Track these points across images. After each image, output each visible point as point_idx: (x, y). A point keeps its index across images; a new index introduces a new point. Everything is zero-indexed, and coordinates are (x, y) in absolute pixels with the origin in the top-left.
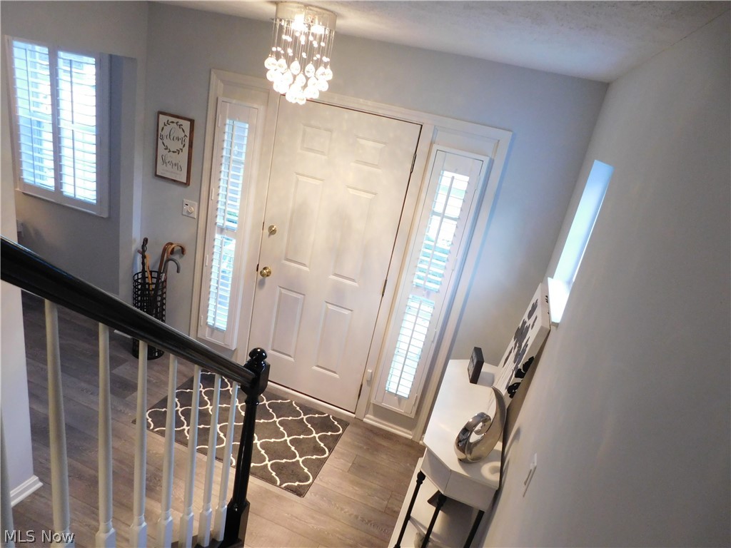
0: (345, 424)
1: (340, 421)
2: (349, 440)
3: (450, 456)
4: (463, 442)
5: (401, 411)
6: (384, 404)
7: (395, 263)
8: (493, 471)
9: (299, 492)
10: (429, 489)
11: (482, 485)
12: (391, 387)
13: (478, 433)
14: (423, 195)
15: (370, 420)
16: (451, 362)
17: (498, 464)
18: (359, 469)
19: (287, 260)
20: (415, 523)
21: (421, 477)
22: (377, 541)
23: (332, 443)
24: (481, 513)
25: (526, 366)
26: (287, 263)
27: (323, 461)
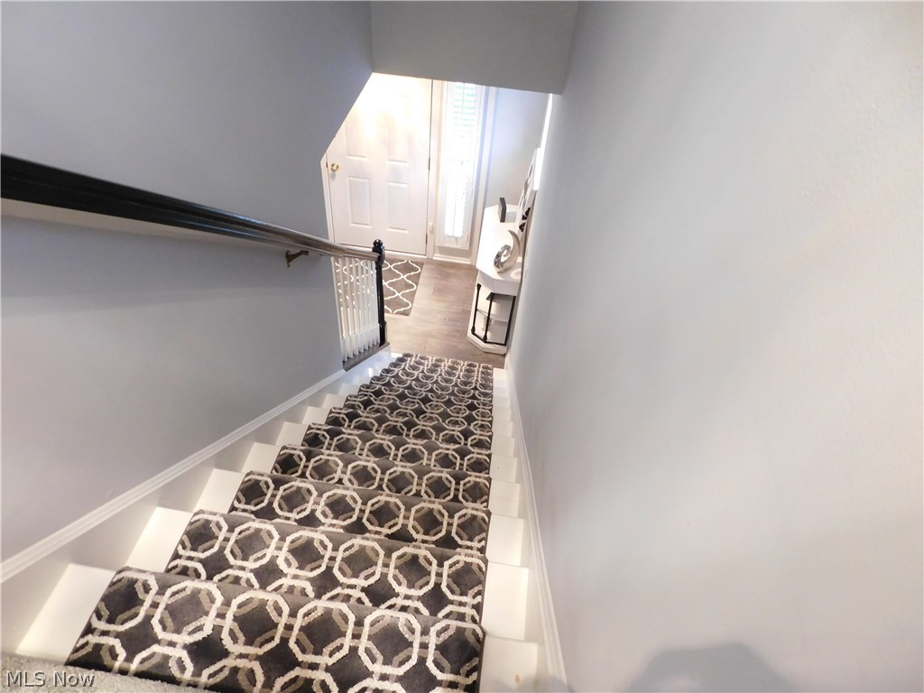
0: (421, 265)
1: (417, 263)
2: (427, 275)
3: (492, 272)
4: (498, 263)
5: (459, 247)
6: (446, 245)
7: (434, 145)
8: (517, 274)
9: (406, 313)
10: (485, 292)
11: (512, 283)
12: (448, 231)
13: (505, 256)
14: (445, 95)
15: (438, 257)
16: (486, 209)
17: (520, 270)
18: (439, 291)
19: (350, 155)
20: (481, 312)
21: (479, 286)
22: (461, 329)
23: (416, 279)
24: (515, 297)
25: (527, 213)
26: (350, 157)
27: (414, 293)
